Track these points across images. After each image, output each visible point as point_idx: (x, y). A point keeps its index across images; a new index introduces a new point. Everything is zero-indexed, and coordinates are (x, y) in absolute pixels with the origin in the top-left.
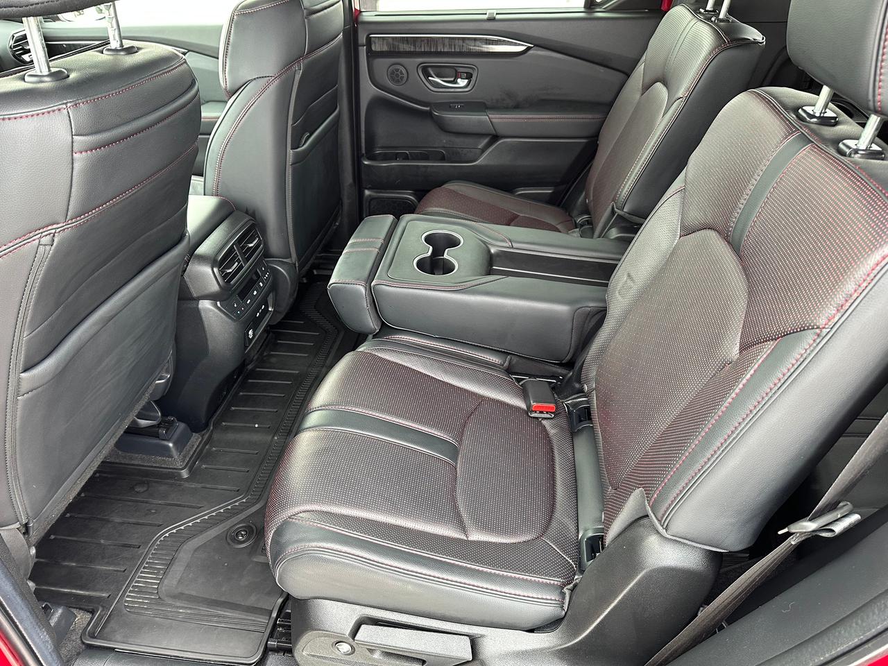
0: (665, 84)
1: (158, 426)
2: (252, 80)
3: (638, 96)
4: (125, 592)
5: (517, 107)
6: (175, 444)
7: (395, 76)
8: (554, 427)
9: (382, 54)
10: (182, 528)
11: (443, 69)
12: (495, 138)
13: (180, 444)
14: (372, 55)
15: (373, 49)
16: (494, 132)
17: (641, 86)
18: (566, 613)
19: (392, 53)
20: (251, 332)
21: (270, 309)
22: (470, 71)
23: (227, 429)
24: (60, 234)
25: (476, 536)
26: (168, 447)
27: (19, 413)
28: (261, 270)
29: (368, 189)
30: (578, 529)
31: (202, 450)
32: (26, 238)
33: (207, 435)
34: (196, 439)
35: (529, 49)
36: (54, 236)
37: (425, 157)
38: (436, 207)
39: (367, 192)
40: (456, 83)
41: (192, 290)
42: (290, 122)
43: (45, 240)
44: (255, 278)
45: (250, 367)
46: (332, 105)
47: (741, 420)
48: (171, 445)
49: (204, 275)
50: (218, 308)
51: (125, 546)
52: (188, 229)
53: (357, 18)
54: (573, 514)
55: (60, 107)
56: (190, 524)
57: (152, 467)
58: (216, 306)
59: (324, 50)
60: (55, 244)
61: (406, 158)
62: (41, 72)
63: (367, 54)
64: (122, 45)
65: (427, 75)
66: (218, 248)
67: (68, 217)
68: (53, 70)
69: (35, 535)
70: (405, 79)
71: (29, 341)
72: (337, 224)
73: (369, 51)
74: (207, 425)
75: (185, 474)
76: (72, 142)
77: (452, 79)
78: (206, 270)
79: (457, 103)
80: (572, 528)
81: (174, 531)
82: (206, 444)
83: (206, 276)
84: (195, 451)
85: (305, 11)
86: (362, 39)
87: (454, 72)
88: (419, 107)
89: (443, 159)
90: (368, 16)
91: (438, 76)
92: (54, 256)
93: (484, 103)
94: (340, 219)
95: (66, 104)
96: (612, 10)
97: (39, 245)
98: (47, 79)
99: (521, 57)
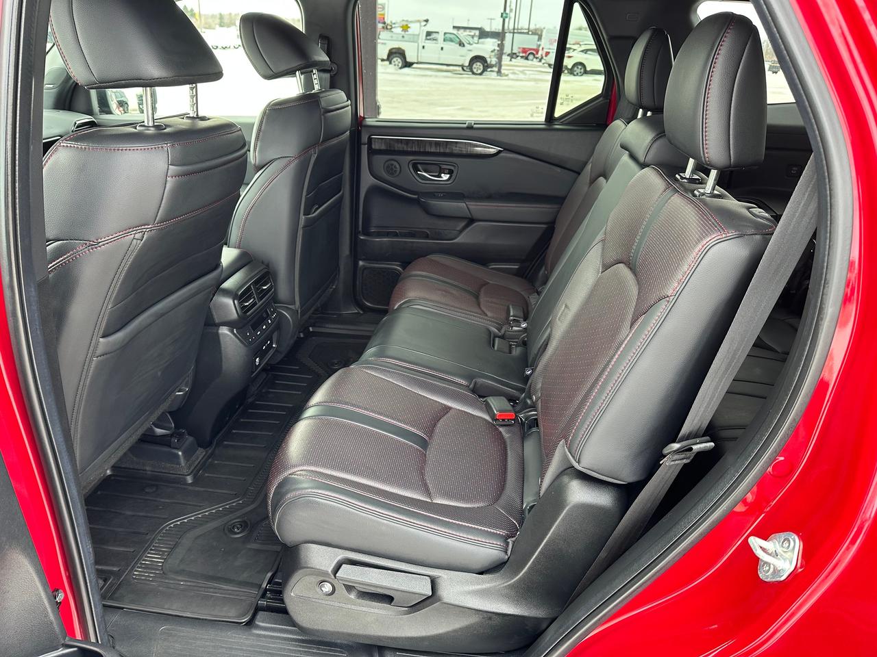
1: (172, 435)
2: (277, 159)
3: (586, 188)
4: (134, 567)
5: (490, 197)
6: (183, 453)
7: (390, 170)
8: (508, 432)
9: (380, 152)
10: (186, 521)
11: (429, 166)
12: (471, 221)
13: (188, 454)
14: (372, 152)
15: (373, 147)
16: (470, 216)
17: (589, 179)
18: (509, 558)
19: (390, 151)
20: (257, 360)
21: (274, 346)
22: (452, 168)
23: (227, 446)
24: (148, 232)
25: (439, 501)
26: (178, 455)
28: (270, 310)
29: (363, 260)
30: (522, 501)
31: (205, 462)
32: (127, 232)
33: (210, 451)
34: (201, 453)
35: (499, 152)
36: (144, 234)
37: (412, 235)
38: (420, 271)
39: (361, 263)
40: (440, 177)
41: (215, 317)
42: (304, 194)
43: (139, 235)
44: (265, 316)
45: (250, 400)
46: (338, 188)
47: (623, 368)
48: (180, 453)
49: (226, 306)
50: (234, 334)
51: (134, 533)
52: (223, 260)
53: (361, 122)
54: (520, 491)
55: (163, 145)
56: (193, 518)
57: (162, 472)
58: (232, 332)
59: (335, 141)
60: (144, 240)
61: (396, 235)
62: (148, 124)
63: (368, 151)
64: (197, 115)
65: (416, 170)
66: (239, 286)
67: (156, 222)
68: (156, 124)
70: (398, 172)
71: (111, 313)
72: (334, 287)
73: (370, 148)
74: (210, 443)
75: (189, 480)
76: (168, 170)
77: (437, 174)
78: (229, 302)
79: (442, 193)
80: (518, 500)
81: (179, 523)
82: (209, 457)
83: (228, 306)
84: (199, 462)
85: (322, 110)
86: (365, 139)
87: (439, 169)
88: (408, 195)
89: (427, 237)
90: (370, 121)
91: (425, 172)
92: (141, 248)
93: (462, 194)
94: (336, 282)
95: (167, 144)
96: (566, 124)
97: (134, 239)
98: (152, 129)
99: (493, 158)
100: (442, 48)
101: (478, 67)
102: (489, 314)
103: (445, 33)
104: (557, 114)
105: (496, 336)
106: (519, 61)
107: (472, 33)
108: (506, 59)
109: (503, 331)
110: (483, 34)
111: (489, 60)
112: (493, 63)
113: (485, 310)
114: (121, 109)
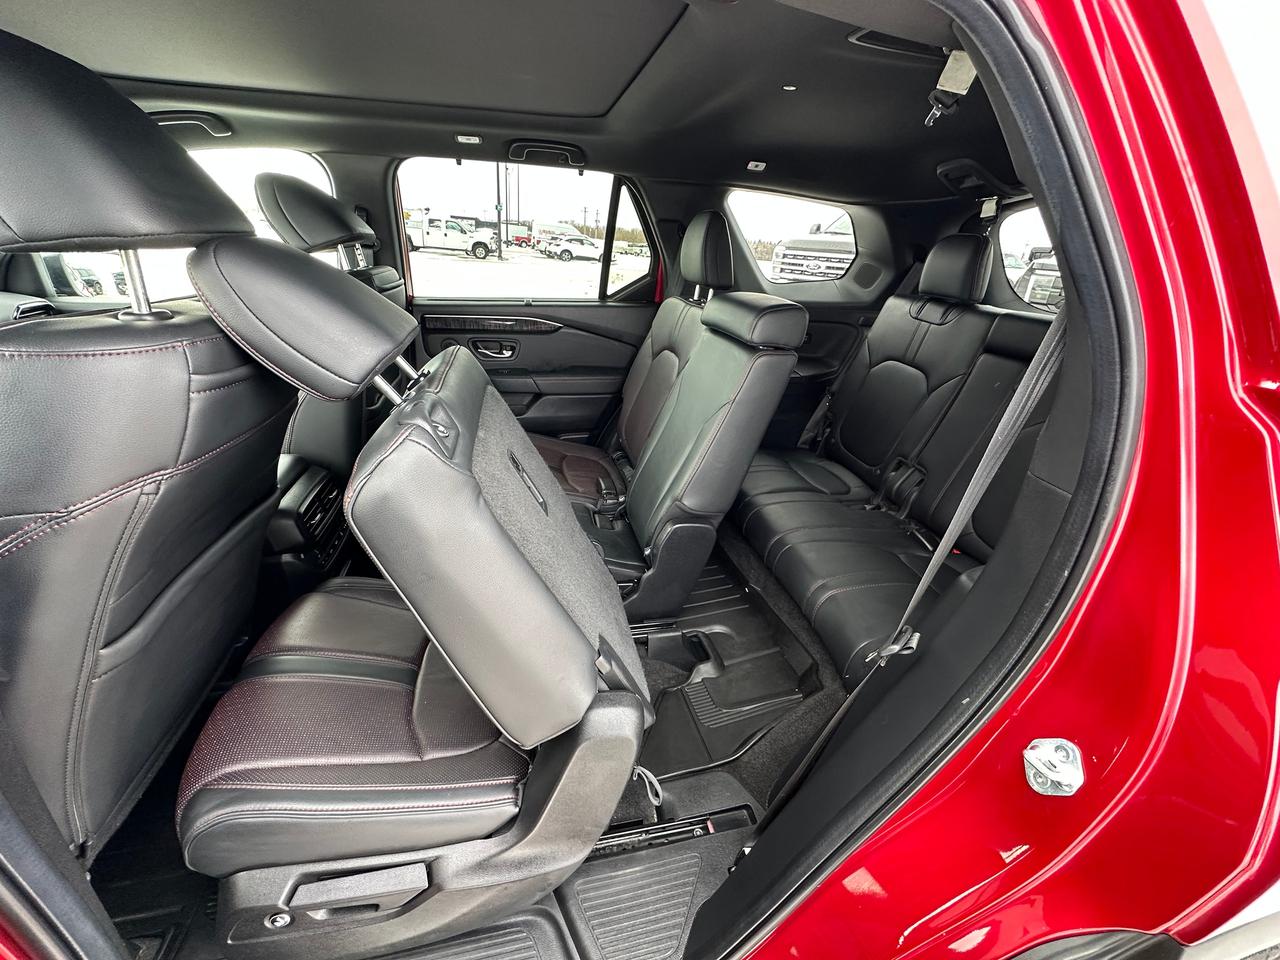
0: (673, 350)
3: (649, 361)
5: (554, 372)
9: (435, 331)
11: (489, 343)
12: (538, 396)
14: (426, 331)
15: (428, 326)
16: (537, 391)
17: (651, 354)
19: (445, 330)
22: (513, 345)
24: (166, 480)
27: (91, 701)
32: (125, 486)
35: (560, 328)
36: (160, 483)
40: (503, 354)
41: (276, 545)
43: (151, 487)
49: (286, 531)
50: (301, 560)
53: (412, 301)
55: (175, 344)
58: (299, 558)
60: (161, 492)
62: (139, 310)
63: (422, 330)
65: (477, 348)
66: (301, 499)
67: (179, 463)
68: (154, 310)
69: (91, 856)
71: (115, 609)
73: (424, 327)
76: (190, 381)
77: (499, 351)
79: (507, 369)
87: (499, 346)
90: (420, 300)
91: (486, 349)
92: (158, 506)
93: (527, 369)
95: (181, 341)
96: (620, 301)
97: (142, 494)
98: (149, 318)
99: (554, 335)
100: (446, 235)
101: (480, 251)
102: (580, 490)
103: (447, 222)
104: (610, 292)
105: (595, 513)
106: (514, 248)
107: (470, 222)
108: (504, 246)
109: (599, 506)
110: (479, 224)
111: (489, 246)
112: (494, 248)
113: (573, 485)
114: (91, 289)
